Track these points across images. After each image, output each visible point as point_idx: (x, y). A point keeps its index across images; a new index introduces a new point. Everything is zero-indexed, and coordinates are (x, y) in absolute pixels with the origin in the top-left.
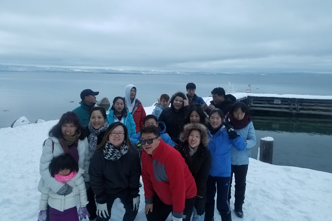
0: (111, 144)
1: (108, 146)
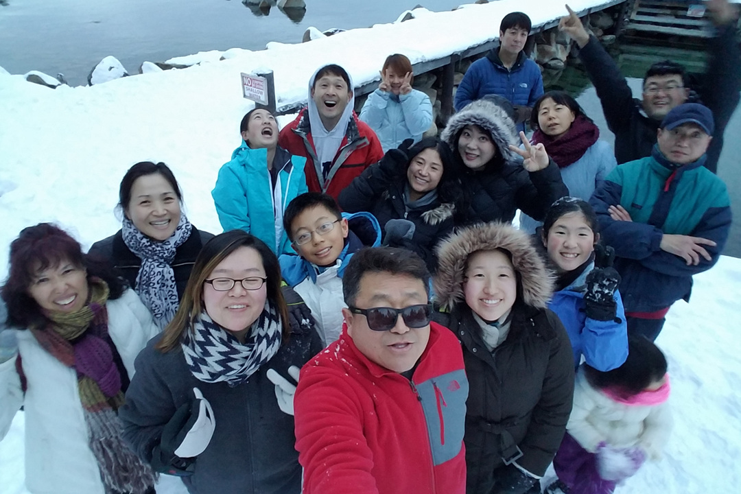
0: (217, 326)
1: (206, 334)
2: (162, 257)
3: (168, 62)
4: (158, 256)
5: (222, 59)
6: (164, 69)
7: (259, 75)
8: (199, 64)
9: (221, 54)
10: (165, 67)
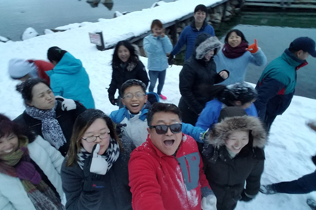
2: (52, 116)
3: (56, 29)
4: (50, 116)
5: (80, 27)
6: (55, 32)
7: (97, 33)
8: (69, 29)
9: (79, 24)
10: (55, 31)
